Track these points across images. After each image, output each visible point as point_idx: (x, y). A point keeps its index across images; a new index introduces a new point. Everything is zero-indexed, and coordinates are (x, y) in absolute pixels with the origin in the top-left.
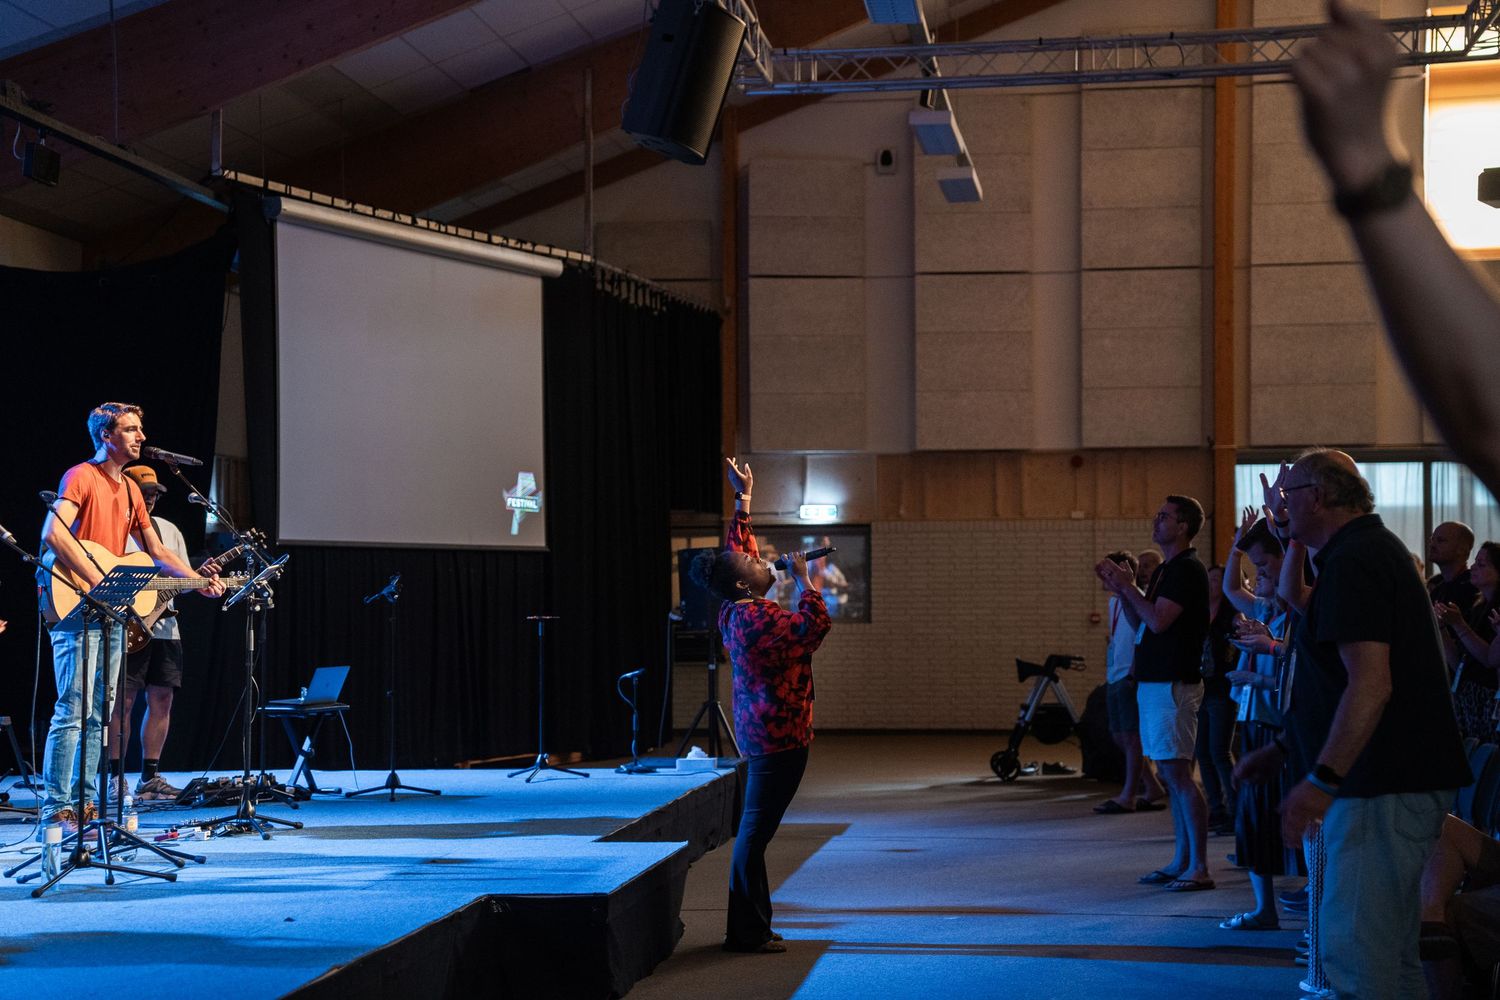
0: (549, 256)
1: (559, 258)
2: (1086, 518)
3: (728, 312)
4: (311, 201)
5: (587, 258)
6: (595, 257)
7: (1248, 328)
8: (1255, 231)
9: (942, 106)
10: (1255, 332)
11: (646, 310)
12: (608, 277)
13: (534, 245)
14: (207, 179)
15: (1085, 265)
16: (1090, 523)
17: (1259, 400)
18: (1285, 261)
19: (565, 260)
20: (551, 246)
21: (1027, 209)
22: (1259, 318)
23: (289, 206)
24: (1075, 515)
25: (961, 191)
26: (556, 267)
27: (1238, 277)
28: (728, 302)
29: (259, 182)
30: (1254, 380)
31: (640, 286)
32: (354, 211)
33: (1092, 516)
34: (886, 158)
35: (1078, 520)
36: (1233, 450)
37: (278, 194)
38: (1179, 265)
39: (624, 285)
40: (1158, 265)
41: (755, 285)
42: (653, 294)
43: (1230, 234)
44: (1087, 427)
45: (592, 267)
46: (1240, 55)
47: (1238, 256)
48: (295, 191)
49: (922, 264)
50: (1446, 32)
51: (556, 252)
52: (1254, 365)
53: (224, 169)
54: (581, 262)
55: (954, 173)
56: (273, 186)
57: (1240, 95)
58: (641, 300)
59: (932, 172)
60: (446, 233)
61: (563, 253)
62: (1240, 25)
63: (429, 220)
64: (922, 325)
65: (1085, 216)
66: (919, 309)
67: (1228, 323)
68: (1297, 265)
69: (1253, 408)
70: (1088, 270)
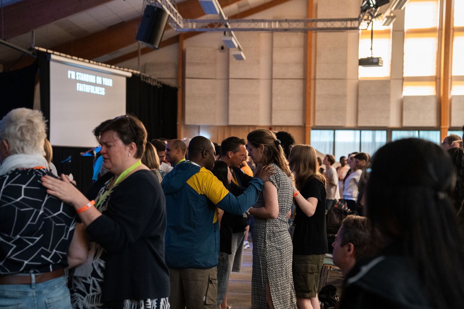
0: (128, 71)
1: (130, 72)
3: (180, 87)
4: (60, 55)
5: (139, 72)
6: (141, 72)
7: (315, 95)
8: (317, 70)
9: (231, 35)
10: (317, 96)
11: (156, 86)
12: (145, 77)
13: (124, 68)
14: (31, 49)
15: (274, 77)
17: (318, 114)
18: (324, 78)
19: (132, 73)
20: (128, 69)
21: (259, 62)
22: (318, 93)
23: (53, 57)
25: (239, 58)
26: (130, 75)
27: (312, 82)
28: (180, 85)
29: (45, 50)
30: (317, 108)
31: (154, 80)
32: (72, 58)
34: (222, 48)
37: (50, 54)
38: (297, 78)
39: (149, 80)
41: (187, 81)
42: (158, 82)
43: (310, 71)
44: (273, 120)
45: (140, 75)
46: (313, 25)
47: (312, 76)
48: (55, 53)
49: (231, 76)
50: (354, 22)
51: (130, 70)
52: (316, 105)
53: (35, 46)
54: (137, 74)
55: (237, 53)
56: (49, 51)
57: (313, 35)
58: (155, 84)
59: (233, 52)
60: (98, 65)
61: (131, 71)
62: (314, 18)
63: (94, 61)
64: (231, 92)
65: (274, 64)
66: (230, 88)
67: (310, 94)
68: (328, 79)
69: (316, 116)
70: (274, 79)
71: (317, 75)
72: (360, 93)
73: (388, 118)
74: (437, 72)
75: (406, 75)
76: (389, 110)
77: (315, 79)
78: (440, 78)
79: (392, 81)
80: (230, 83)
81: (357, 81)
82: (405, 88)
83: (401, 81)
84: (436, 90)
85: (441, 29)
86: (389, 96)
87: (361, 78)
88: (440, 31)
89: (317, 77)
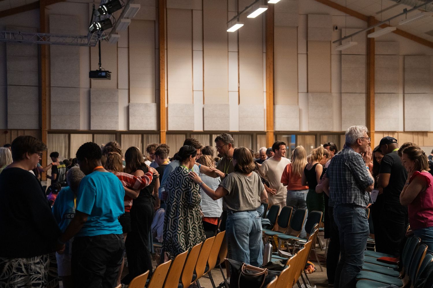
7: (50, 101)
8: (51, 78)
17: (53, 119)
18: (59, 86)
22: (53, 99)
27: (47, 89)
36: (46, 130)
38: (32, 85)
40: (27, 85)
43: (45, 79)
44: (9, 124)
57: (47, 46)
65: (8, 72)
67: (45, 100)
68: (62, 87)
69: (51, 121)
70: (9, 85)
71: (51, 83)
72: (92, 101)
73: (117, 123)
76: (118, 116)
77: (50, 87)
78: (159, 90)
79: (119, 90)
83: (127, 91)
86: (117, 103)
88: (157, 50)
89: (52, 85)
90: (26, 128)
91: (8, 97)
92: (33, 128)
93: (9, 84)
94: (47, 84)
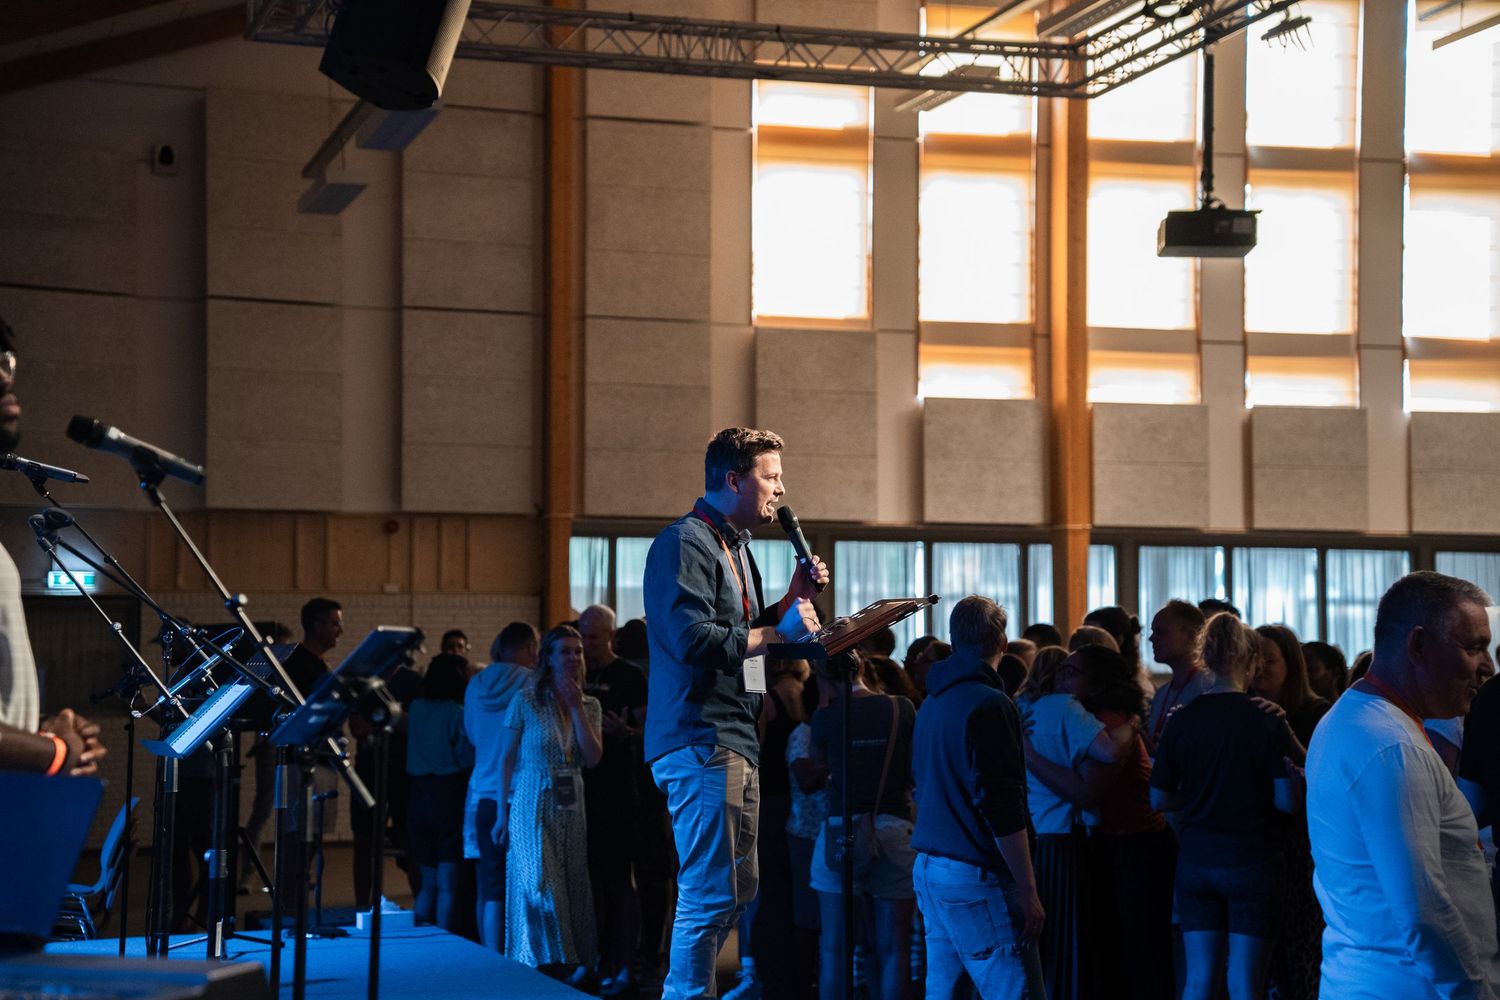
2: (402, 591)
7: (583, 385)
8: (590, 279)
10: (590, 390)
15: (407, 302)
16: (406, 598)
17: (594, 465)
18: (621, 314)
21: (338, 232)
22: (594, 374)
24: (389, 588)
27: (574, 327)
30: (590, 441)
33: (408, 588)
34: (166, 157)
35: (393, 594)
36: (568, 519)
38: (508, 309)
40: (486, 307)
43: (564, 280)
44: (407, 487)
47: (571, 305)
49: (215, 286)
52: (590, 426)
57: (575, 127)
64: (215, 359)
65: (407, 244)
66: (212, 339)
67: (566, 378)
68: (633, 319)
69: (588, 474)
70: (410, 308)
71: (590, 298)
72: (762, 384)
73: (869, 487)
74: (1035, 312)
75: (927, 314)
76: (874, 456)
77: (583, 318)
78: (1048, 335)
79: (880, 337)
80: (213, 322)
81: (751, 331)
82: (925, 369)
83: (911, 338)
84: (1035, 379)
85: (1046, 142)
86: (871, 397)
87: (761, 318)
88: (1043, 151)
89: (591, 310)
90: (480, 509)
91: (406, 362)
92: (509, 510)
93: (409, 304)
94: (573, 303)
